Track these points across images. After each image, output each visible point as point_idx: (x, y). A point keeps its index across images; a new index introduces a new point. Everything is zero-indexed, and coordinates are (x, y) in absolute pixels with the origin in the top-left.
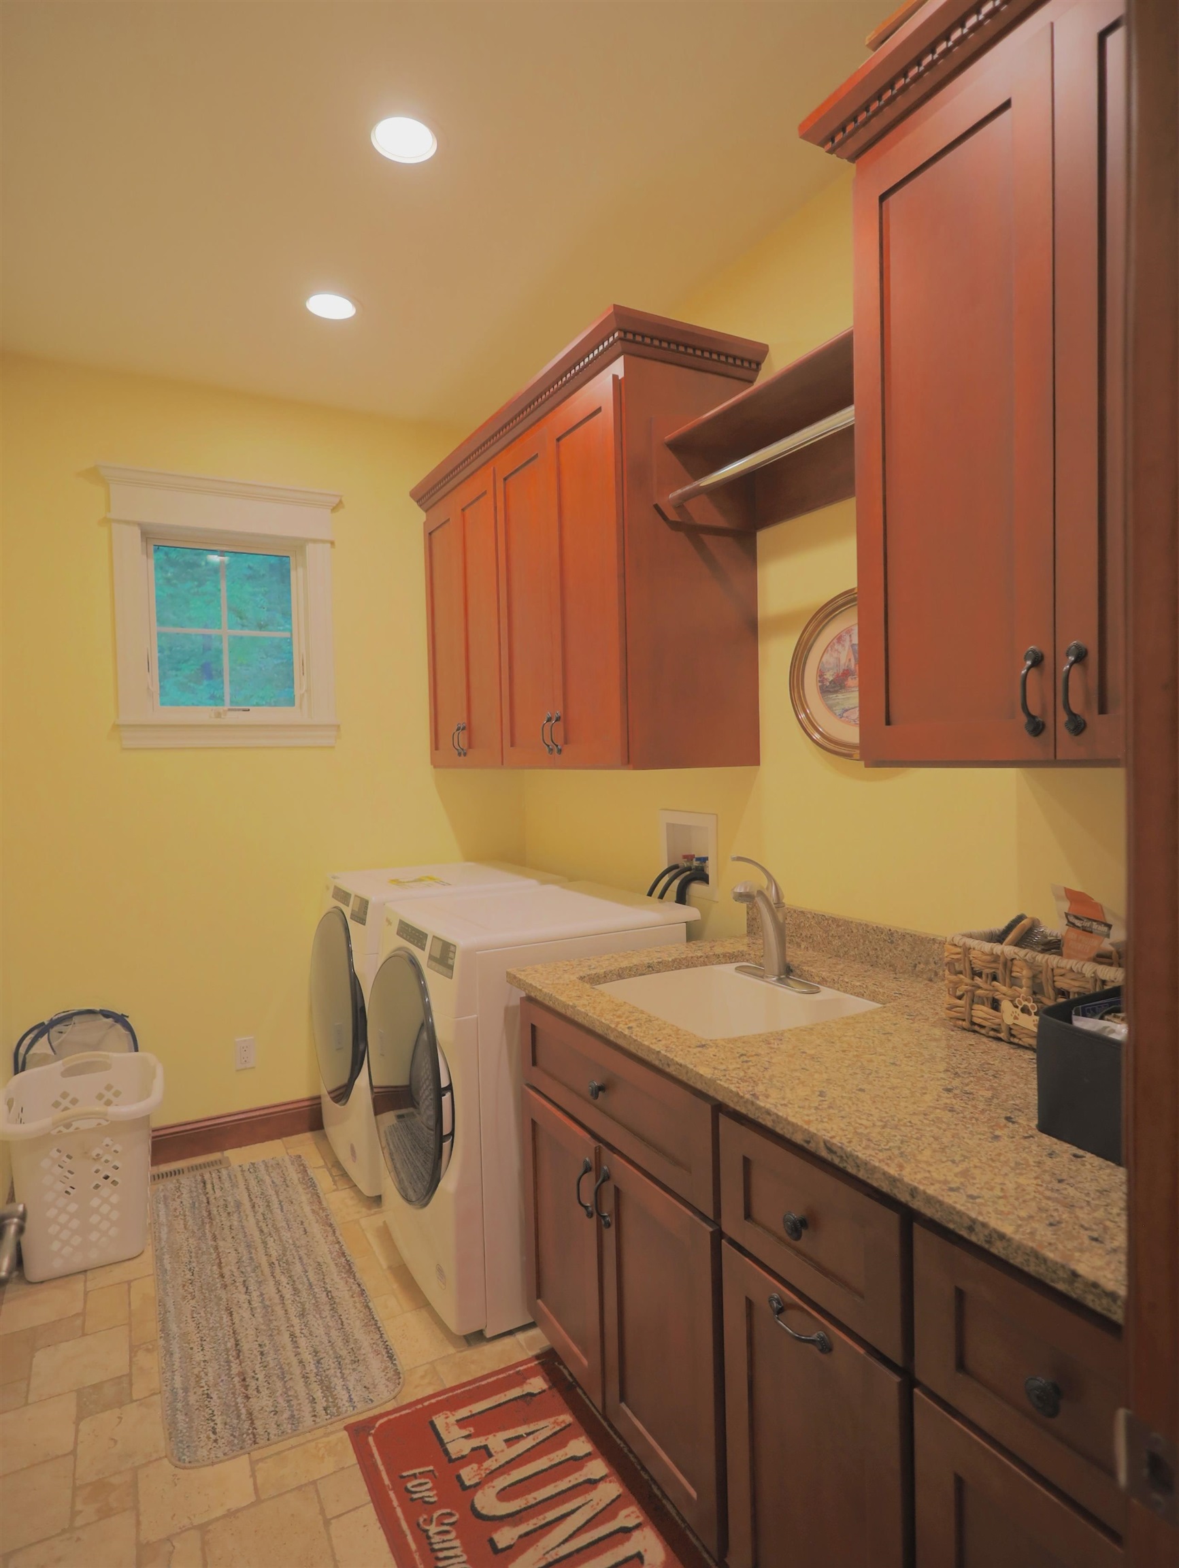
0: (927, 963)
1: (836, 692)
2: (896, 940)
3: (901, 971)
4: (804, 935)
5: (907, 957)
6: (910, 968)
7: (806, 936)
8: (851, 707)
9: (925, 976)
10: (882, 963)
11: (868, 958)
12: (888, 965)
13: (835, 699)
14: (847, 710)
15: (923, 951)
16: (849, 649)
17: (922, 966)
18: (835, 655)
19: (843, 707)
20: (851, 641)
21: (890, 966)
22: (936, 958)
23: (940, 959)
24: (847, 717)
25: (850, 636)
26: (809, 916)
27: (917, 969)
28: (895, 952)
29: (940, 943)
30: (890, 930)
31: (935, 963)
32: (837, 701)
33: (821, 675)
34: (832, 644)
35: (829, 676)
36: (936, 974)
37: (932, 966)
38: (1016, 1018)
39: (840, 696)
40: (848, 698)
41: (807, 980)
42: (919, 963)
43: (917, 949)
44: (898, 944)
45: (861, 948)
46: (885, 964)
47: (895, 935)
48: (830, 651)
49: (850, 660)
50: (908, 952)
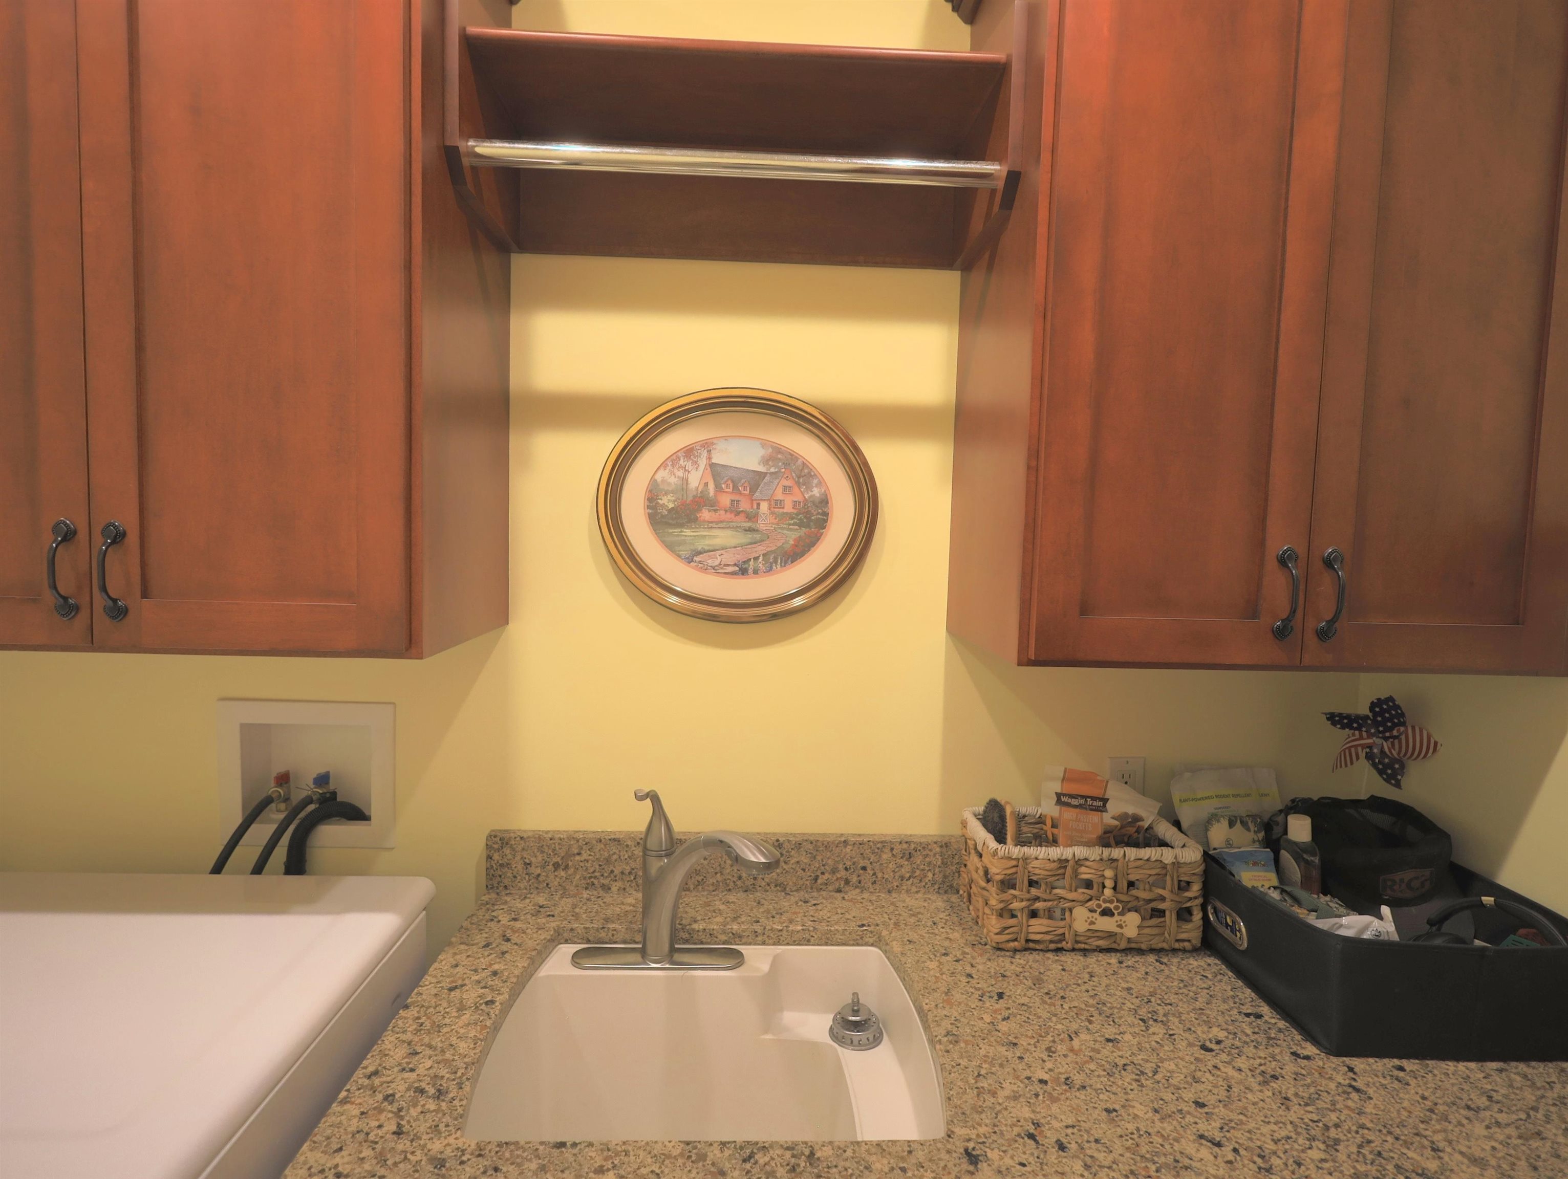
0: (834, 871)
1: (681, 525)
2: (788, 852)
3: (794, 888)
4: (617, 872)
5: (804, 870)
6: (808, 883)
7: (622, 873)
8: (707, 548)
9: (830, 888)
10: (763, 884)
11: (739, 883)
12: (772, 886)
13: (678, 536)
14: (699, 553)
15: (829, 858)
16: (705, 469)
17: (827, 876)
18: (680, 473)
19: (692, 547)
20: (710, 458)
21: (776, 886)
22: (848, 863)
23: (854, 864)
24: (700, 562)
25: (709, 451)
26: (629, 843)
27: (819, 881)
28: (785, 867)
29: (854, 844)
30: (778, 841)
31: (846, 869)
32: (683, 538)
33: (652, 499)
34: (674, 457)
35: (667, 502)
36: (847, 882)
37: (843, 873)
38: (1092, 923)
39: (688, 532)
40: (704, 537)
41: (702, 943)
42: (823, 873)
43: (819, 858)
44: (790, 856)
45: (728, 871)
46: (768, 885)
47: (786, 845)
48: (669, 467)
49: (706, 484)
50: (806, 864)
